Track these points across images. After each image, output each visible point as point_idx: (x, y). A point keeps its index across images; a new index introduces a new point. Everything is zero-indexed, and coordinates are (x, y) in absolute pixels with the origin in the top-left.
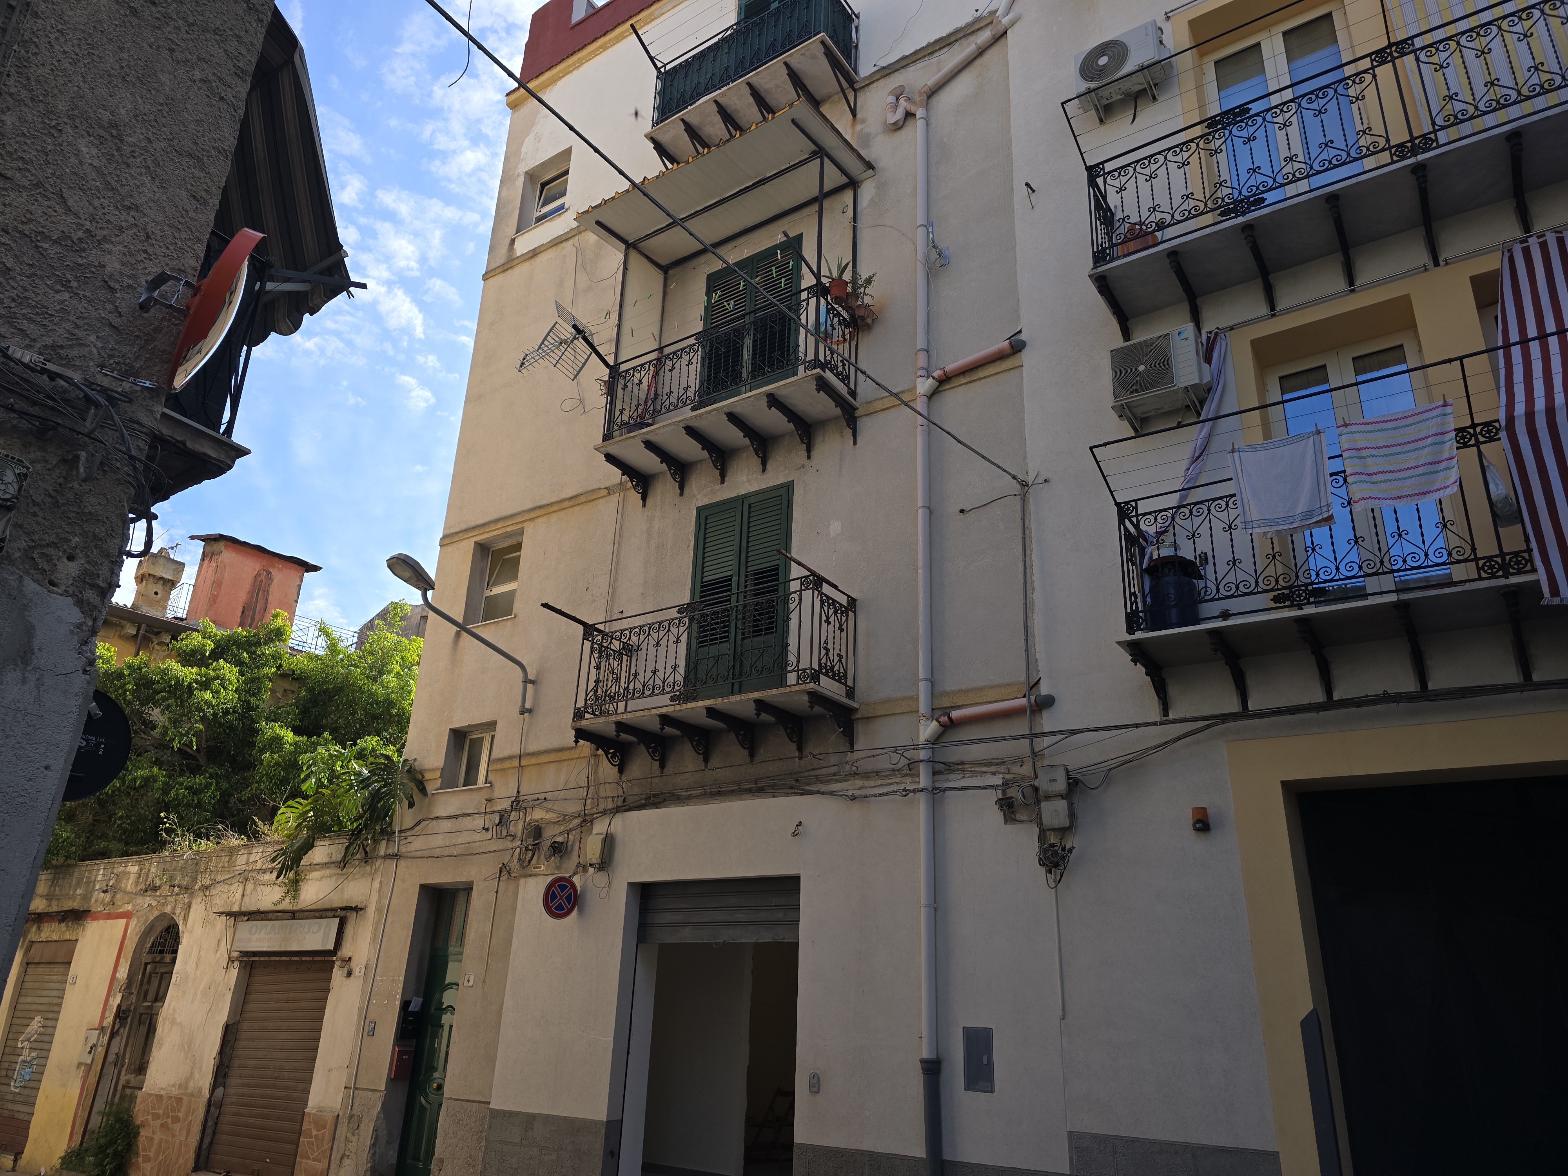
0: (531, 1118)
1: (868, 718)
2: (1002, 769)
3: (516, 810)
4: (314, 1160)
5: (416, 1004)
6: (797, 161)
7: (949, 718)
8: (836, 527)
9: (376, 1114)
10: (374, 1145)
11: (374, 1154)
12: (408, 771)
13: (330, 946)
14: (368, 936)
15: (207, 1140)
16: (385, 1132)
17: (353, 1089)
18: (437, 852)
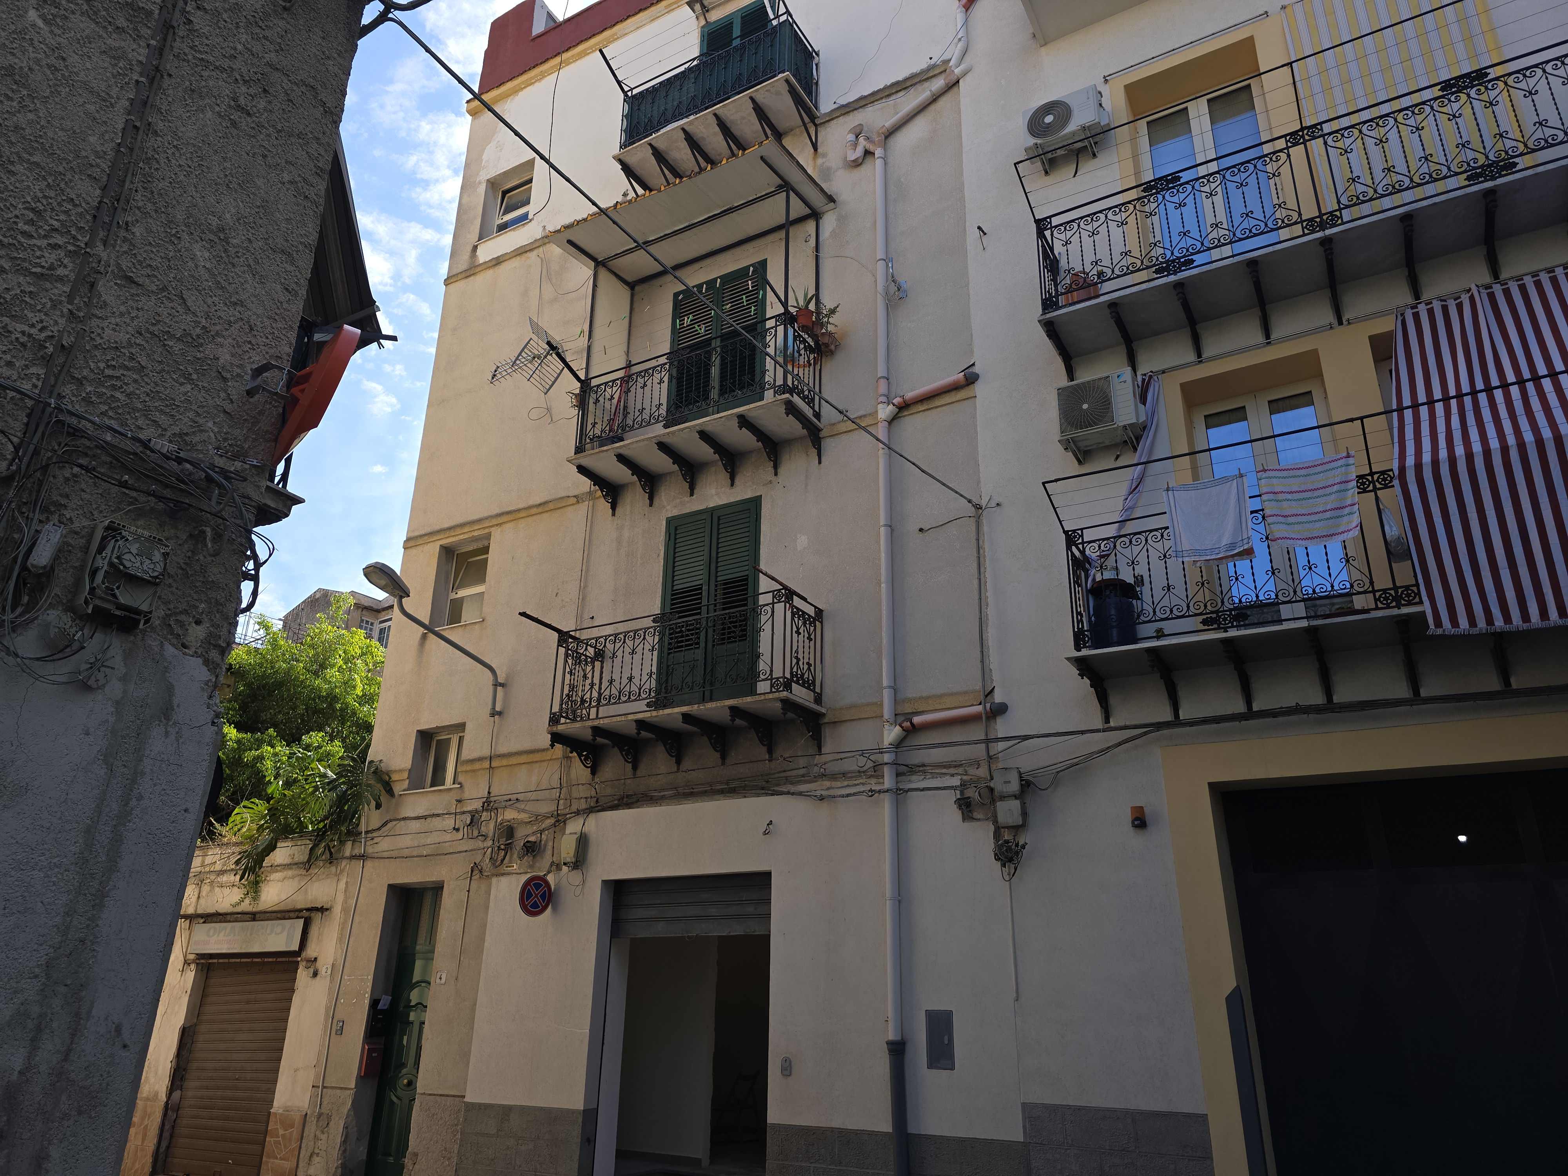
0: (507, 1110)
1: (835, 722)
2: (960, 770)
3: (487, 810)
4: (281, 1159)
5: (385, 1003)
6: (764, 193)
7: (912, 723)
8: (802, 541)
9: (346, 1111)
10: (344, 1142)
11: (345, 1151)
12: (375, 772)
13: (295, 947)
14: (335, 936)
15: (164, 1144)
16: (355, 1129)
17: (321, 1088)
18: (406, 853)
